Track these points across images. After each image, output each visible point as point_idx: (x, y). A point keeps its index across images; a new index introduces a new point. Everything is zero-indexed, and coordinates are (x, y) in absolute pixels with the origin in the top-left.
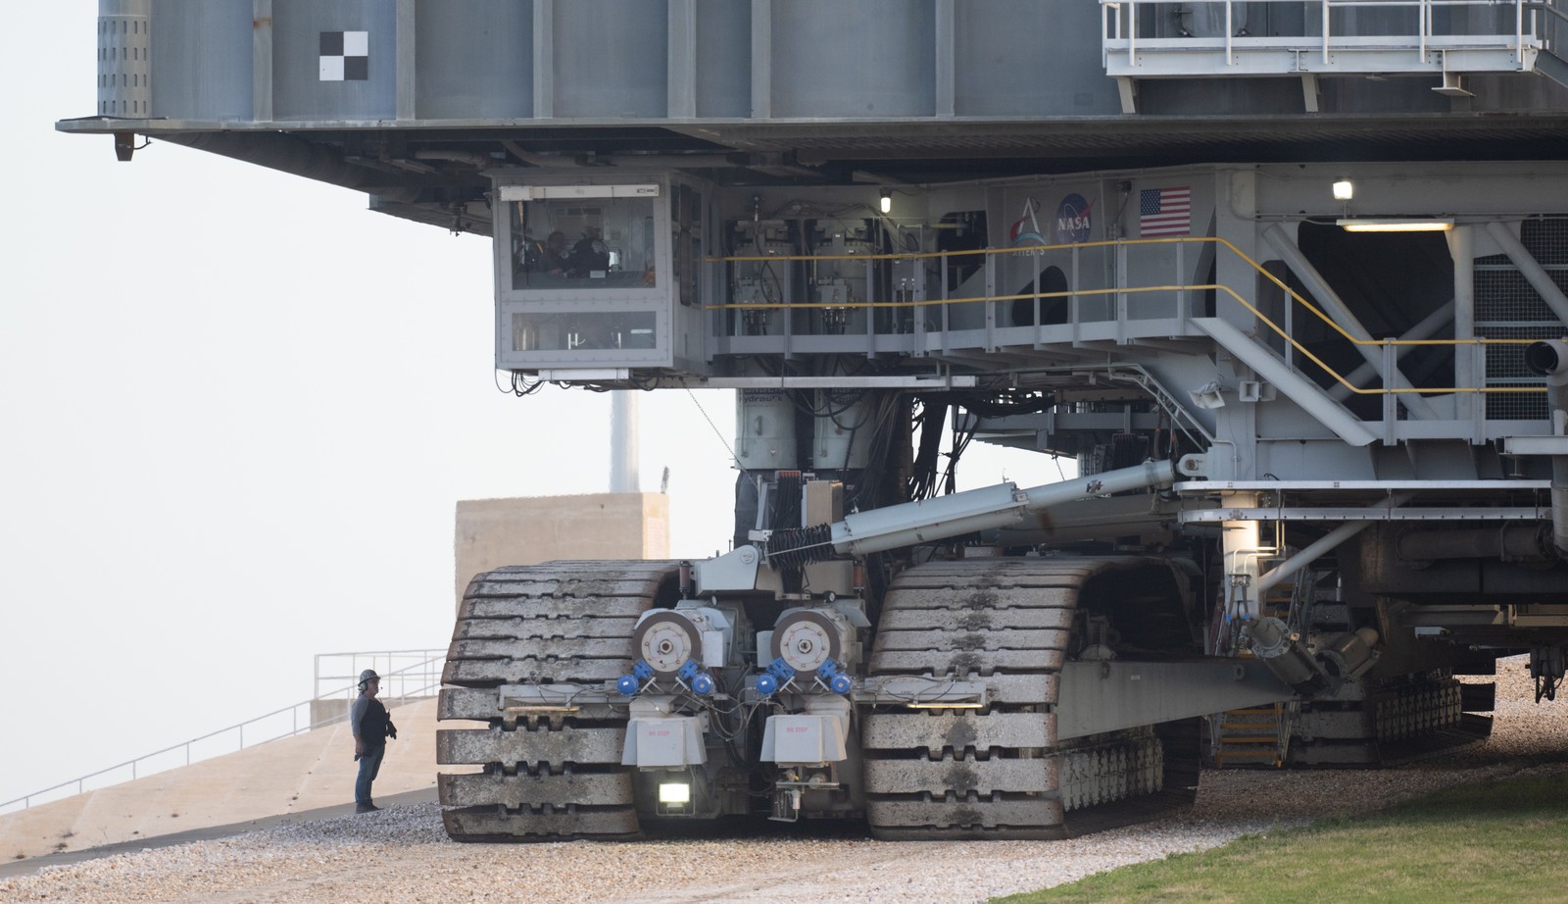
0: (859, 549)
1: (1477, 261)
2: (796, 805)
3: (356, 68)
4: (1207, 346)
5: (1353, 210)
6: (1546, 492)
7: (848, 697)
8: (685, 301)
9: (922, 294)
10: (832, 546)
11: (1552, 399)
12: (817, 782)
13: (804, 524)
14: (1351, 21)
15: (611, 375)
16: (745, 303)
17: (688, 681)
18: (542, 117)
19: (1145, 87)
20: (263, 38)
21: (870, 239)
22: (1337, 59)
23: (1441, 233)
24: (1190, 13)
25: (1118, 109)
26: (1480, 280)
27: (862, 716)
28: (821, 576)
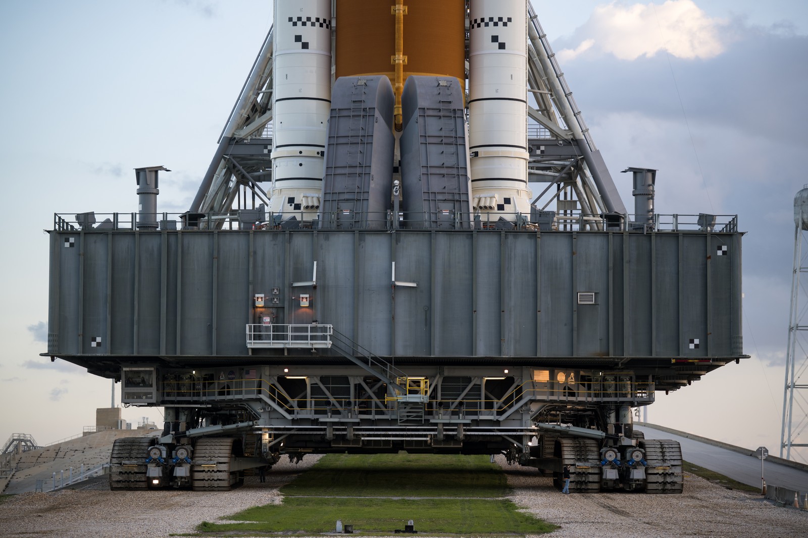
0: (191, 436)
1: (311, 384)
2: (179, 484)
3: (99, 344)
4: (260, 400)
5: (288, 374)
6: (326, 428)
7: (190, 463)
8: (157, 390)
9: (201, 390)
10: (186, 435)
11: (328, 411)
12: (183, 480)
13: (180, 431)
14: (293, 338)
15: (144, 404)
16: (167, 390)
17: (159, 460)
18: (135, 354)
19: (253, 350)
20: (81, 338)
21: (190, 378)
22: (292, 345)
23: (304, 379)
24: (262, 336)
25: (248, 354)
26: (312, 388)
27: (192, 467)
28: (184, 441)
